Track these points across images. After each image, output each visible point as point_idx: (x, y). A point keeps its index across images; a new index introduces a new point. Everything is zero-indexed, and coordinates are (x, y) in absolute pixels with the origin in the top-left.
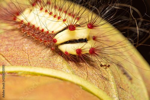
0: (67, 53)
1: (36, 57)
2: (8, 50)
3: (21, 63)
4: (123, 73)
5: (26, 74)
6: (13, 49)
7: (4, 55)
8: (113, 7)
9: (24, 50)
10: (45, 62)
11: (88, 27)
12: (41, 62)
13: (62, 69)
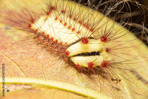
0: (78, 65)
1: (50, 68)
2: (22, 59)
3: (35, 74)
4: (138, 78)
5: (41, 86)
6: (27, 58)
7: (18, 64)
8: (126, 24)
9: (38, 60)
10: (59, 74)
11: (102, 40)
12: (55, 74)
13: (75, 82)
